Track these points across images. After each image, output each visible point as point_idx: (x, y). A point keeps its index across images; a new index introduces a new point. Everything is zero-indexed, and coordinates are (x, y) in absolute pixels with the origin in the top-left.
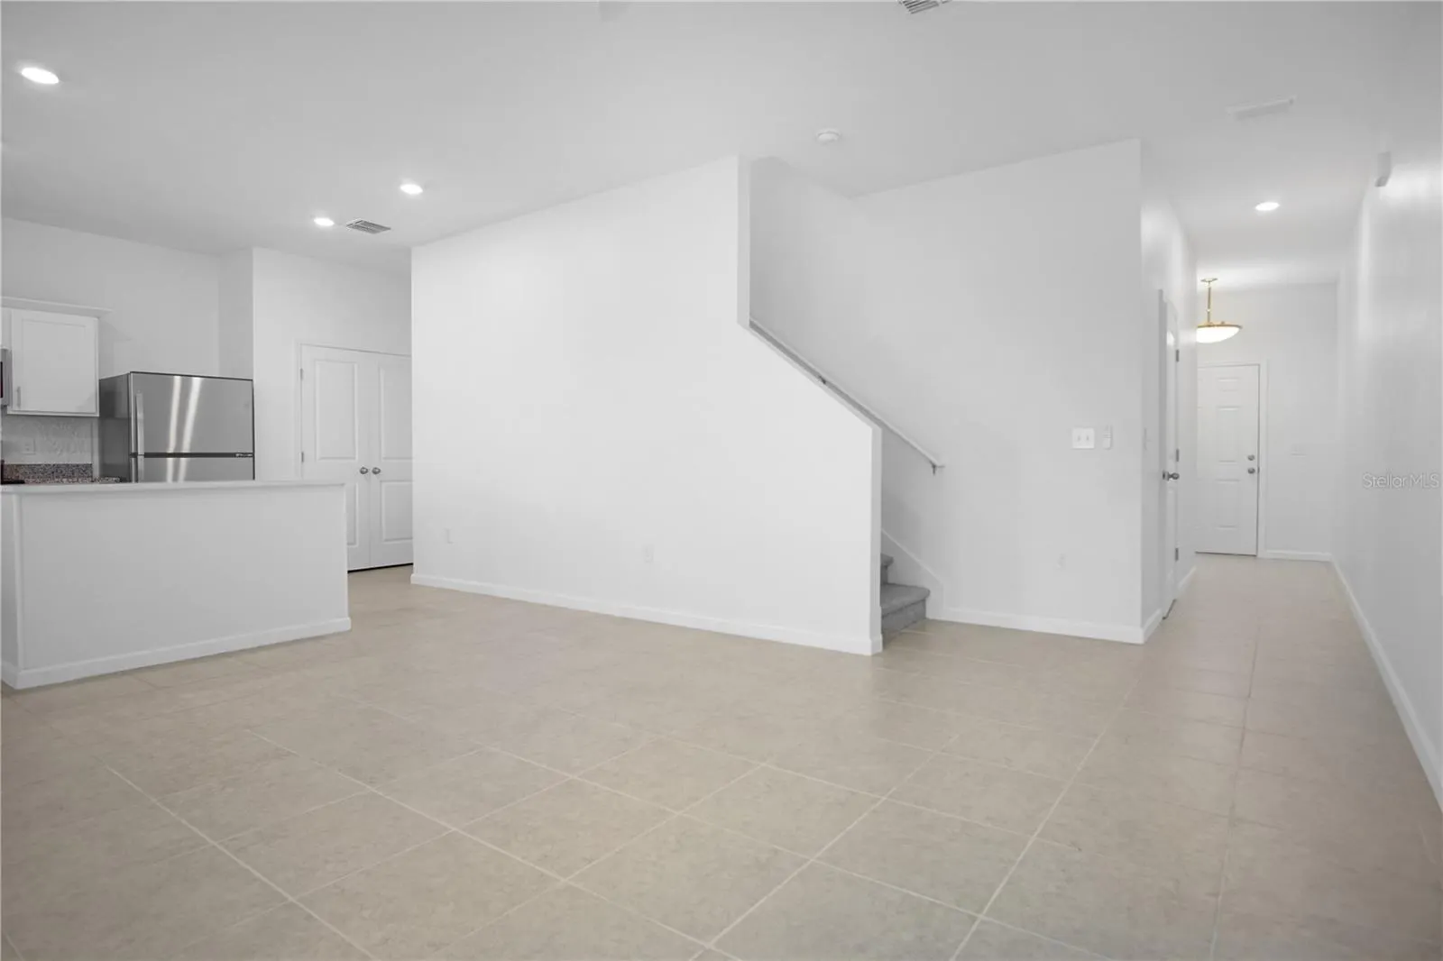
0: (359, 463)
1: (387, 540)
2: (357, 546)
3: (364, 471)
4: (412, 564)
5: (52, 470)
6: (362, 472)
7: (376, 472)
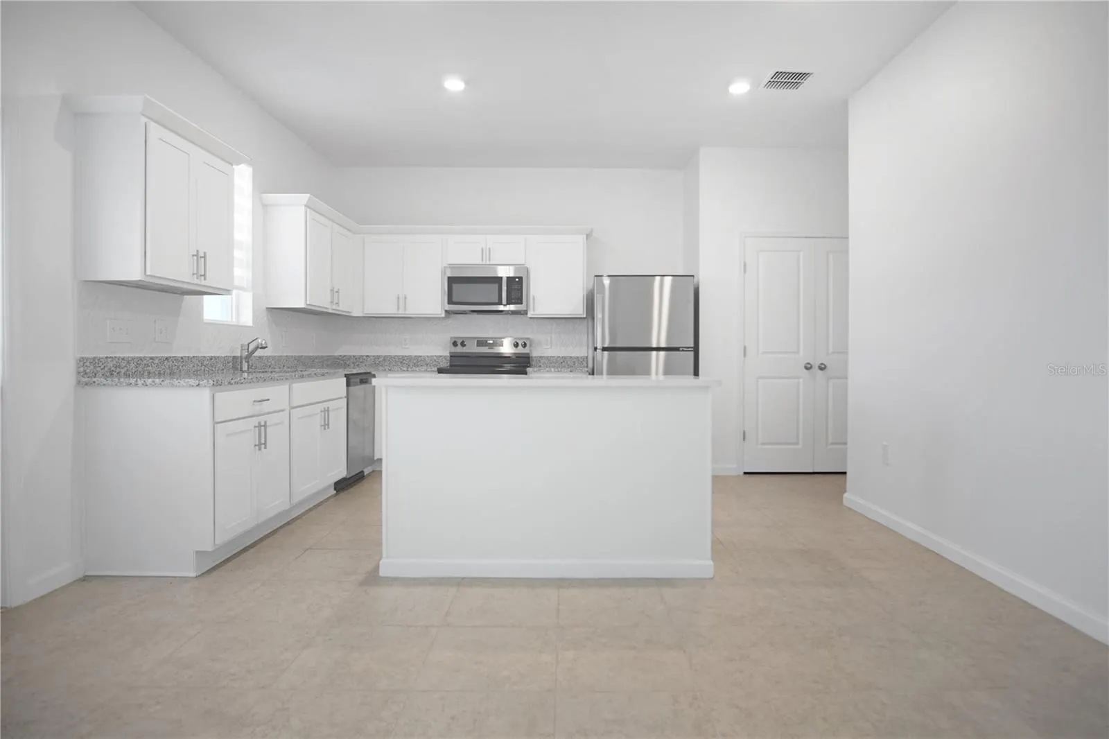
0: (803, 357)
1: (833, 444)
2: (800, 446)
3: (808, 367)
4: (845, 473)
5: (562, 361)
6: (807, 368)
7: (822, 368)
